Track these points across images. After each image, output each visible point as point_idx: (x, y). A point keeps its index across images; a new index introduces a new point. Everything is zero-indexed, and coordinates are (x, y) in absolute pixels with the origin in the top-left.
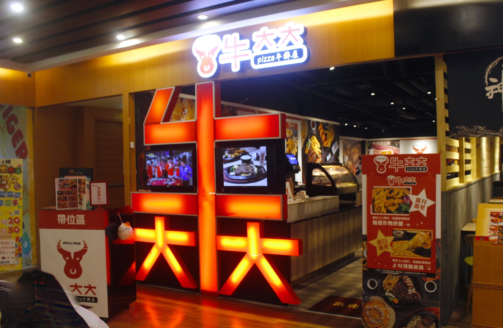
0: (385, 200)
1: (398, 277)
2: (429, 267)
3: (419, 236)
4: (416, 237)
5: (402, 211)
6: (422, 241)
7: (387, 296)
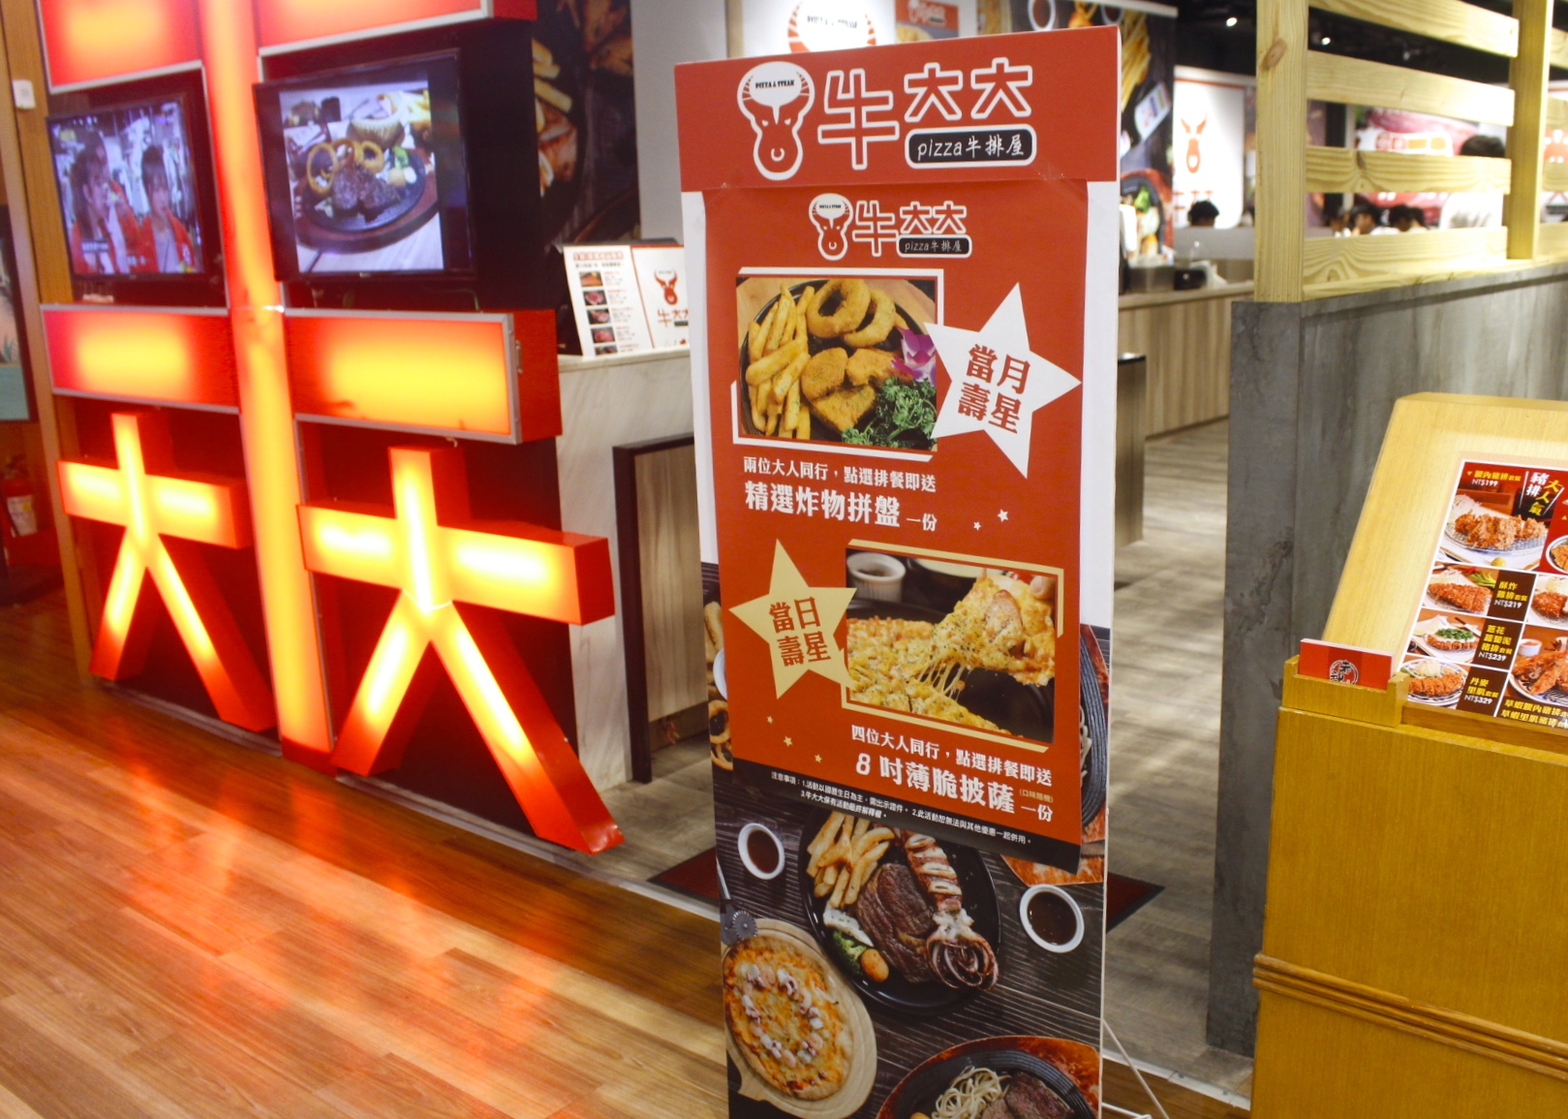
0: (804, 356)
1: (883, 832)
2: (1044, 803)
3: (990, 600)
4: (970, 605)
5: (895, 433)
6: (1004, 632)
7: (832, 929)
